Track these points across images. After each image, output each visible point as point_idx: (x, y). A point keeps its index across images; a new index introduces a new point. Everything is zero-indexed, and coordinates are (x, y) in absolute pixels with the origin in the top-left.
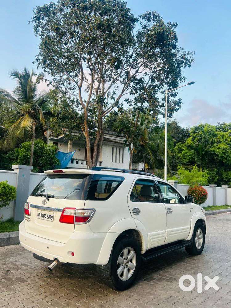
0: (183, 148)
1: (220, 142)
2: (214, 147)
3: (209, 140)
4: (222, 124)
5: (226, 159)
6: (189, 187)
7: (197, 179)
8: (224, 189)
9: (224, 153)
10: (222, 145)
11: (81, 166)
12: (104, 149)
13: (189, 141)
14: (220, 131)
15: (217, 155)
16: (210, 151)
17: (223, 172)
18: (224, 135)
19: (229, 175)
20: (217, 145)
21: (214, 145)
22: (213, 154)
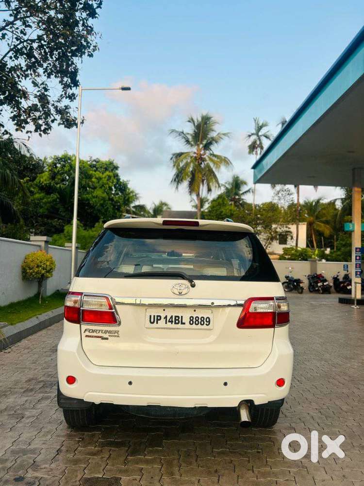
4: (95, 161)
13: (43, 178)
15: (93, 207)
18: (100, 178)
22: (87, 204)
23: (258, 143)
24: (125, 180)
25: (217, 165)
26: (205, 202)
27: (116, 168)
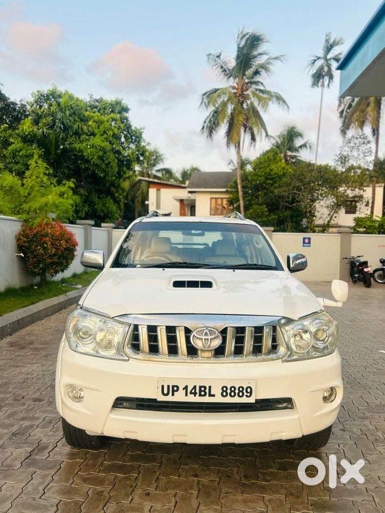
0: (11, 140)
1: (93, 134)
2: (81, 142)
3: (71, 127)
4: (97, 101)
5: (104, 171)
6: (22, 226)
7: (44, 198)
9: (101, 158)
10: (98, 141)
13: (26, 126)
14: (94, 113)
15: (87, 161)
16: (72, 150)
17: (96, 200)
18: (101, 122)
19: (107, 205)
20: (88, 140)
21: (81, 139)
22: (79, 157)
23: (326, 69)
24: (138, 127)
25: (264, 103)
26: (247, 164)
27: (126, 110)
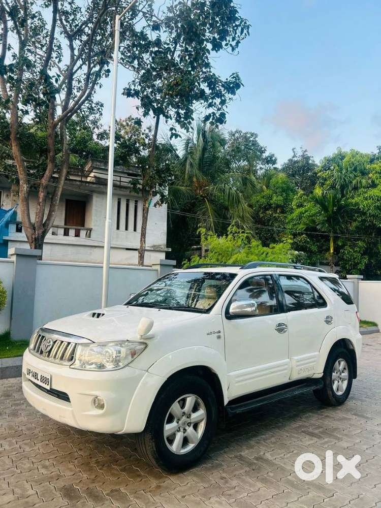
8: (352, 284)
11: (64, 240)
12: (96, 201)
14: (377, 164)
15: (364, 213)
20: (366, 192)
22: (356, 210)
